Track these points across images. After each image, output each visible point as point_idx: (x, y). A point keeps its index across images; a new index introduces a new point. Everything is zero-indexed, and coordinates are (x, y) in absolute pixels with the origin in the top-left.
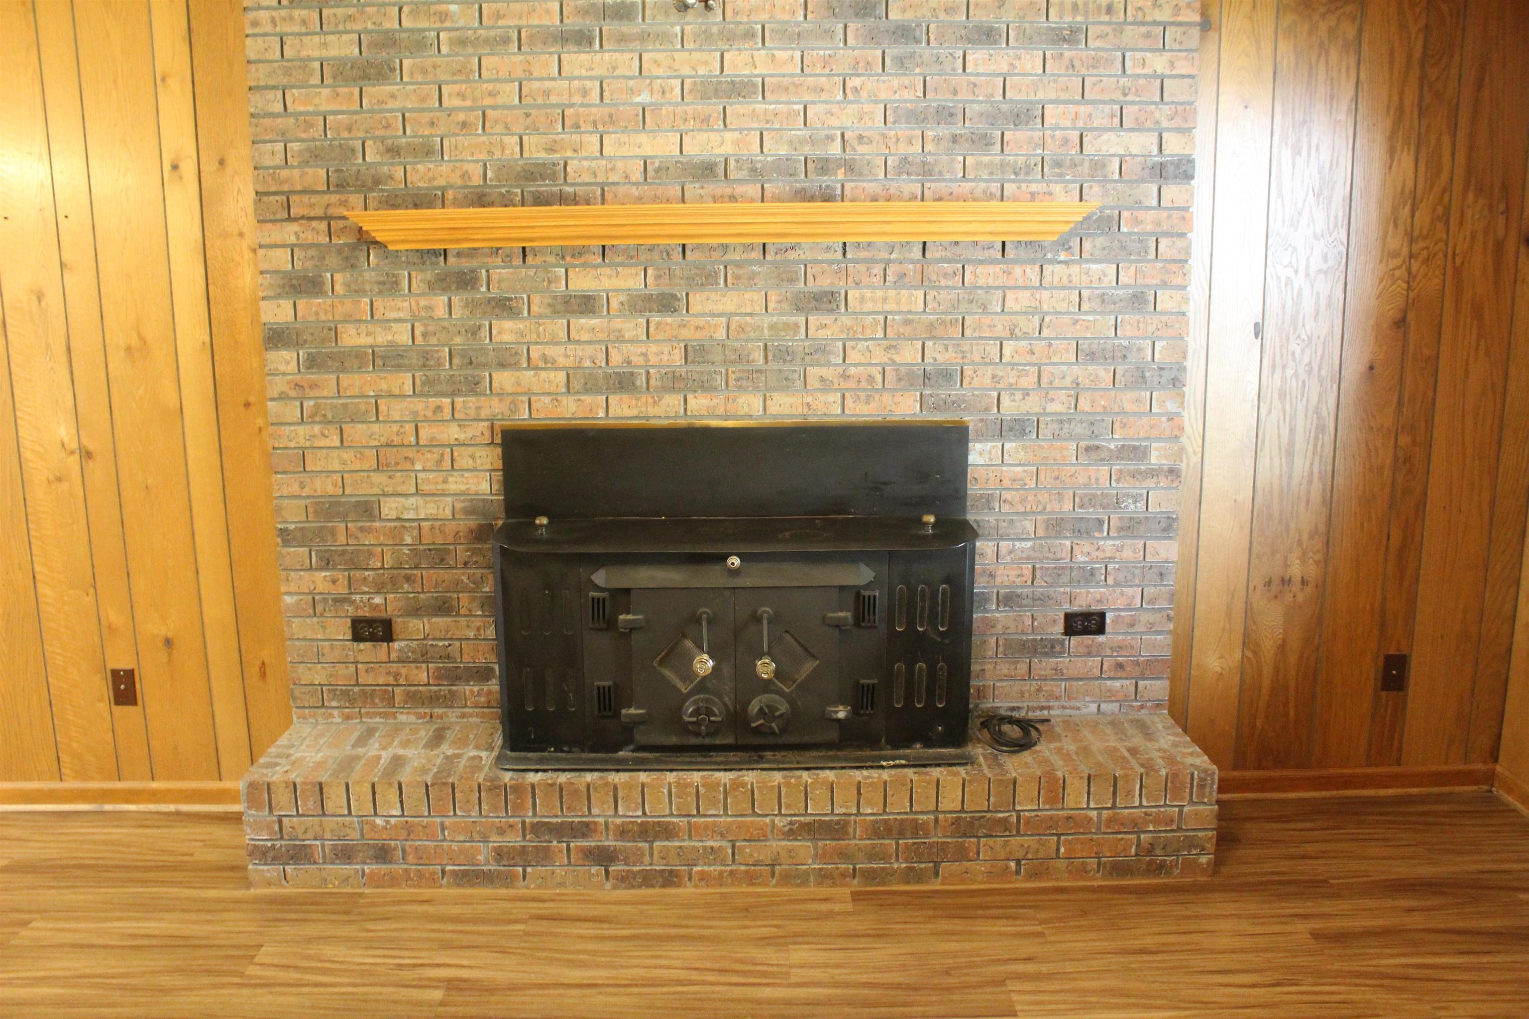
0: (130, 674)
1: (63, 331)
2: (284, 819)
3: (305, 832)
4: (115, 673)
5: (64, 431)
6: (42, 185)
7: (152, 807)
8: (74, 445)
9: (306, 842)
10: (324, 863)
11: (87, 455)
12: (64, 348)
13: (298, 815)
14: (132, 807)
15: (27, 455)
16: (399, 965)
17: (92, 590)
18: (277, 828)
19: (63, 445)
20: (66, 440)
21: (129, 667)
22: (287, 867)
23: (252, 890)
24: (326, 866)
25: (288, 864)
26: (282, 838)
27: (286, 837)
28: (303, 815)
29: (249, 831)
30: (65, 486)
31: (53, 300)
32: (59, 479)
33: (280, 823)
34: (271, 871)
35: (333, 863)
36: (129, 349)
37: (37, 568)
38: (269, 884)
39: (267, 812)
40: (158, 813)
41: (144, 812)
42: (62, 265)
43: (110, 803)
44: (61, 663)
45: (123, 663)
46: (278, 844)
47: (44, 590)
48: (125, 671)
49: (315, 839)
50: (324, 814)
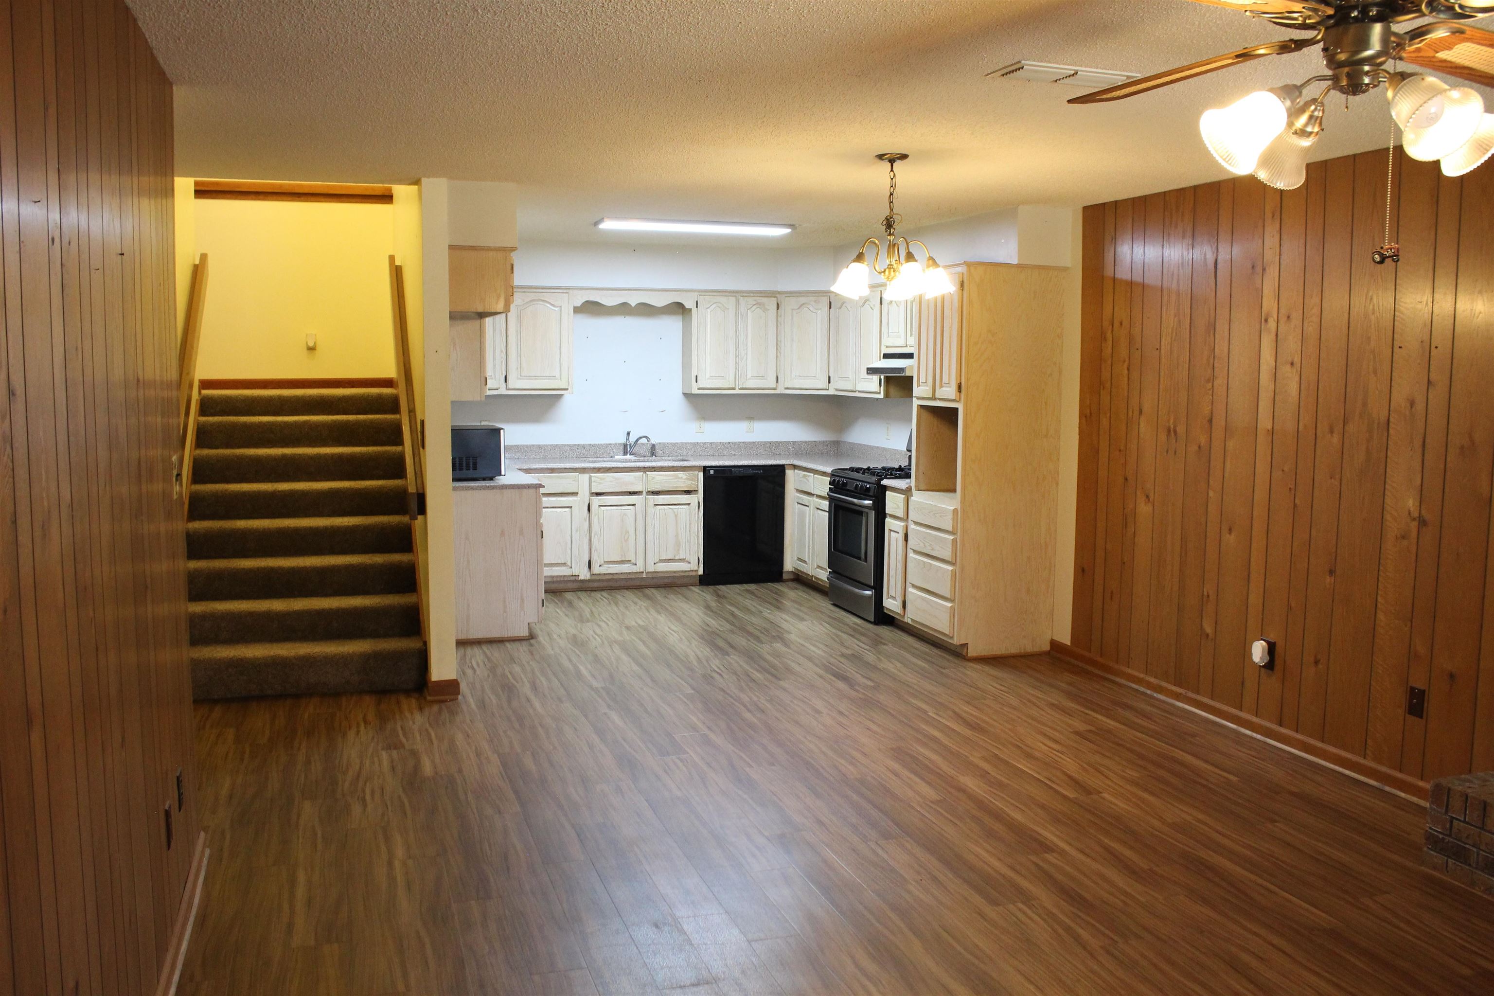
0: (1422, 693)
1: (1422, 431)
2: (1454, 821)
3: (1467, 837)
4: (1412, 689)
5: (1411, 503)
6: (1425, 325)
7: (1415, 799)
8: (1416, 514)
9: (1467, 846)
10: (1476, 868)
11: (1422, 522)
12: (1421, 443)
13: (1464, 822)
14: (1403, 795)
15: (1388, 517)
16: (1464, 946)
17: (1409, 624)
18: (1448, 826)
19: (1410, 513)
20: (1412, 509)
21: (1422, 688)
22: (1450, 860)
23: (1423, 868)
24: (1477, 871)
25: (1452, 858)
26: (1450, 836)
27: (1453, 836)
28: (1468, 823)
29: (1429, 821)
30: (1405, 543)
31: (1420, 407)
32: (1403, 537)
33: (1451, 822)
34: (1439, 859)
35: (1482, 871)
36: (1462, 448)
37: (1380, 599)
38: (1435, 868)
39: (1444, 811)
40: (1417, 805)
41: (1408, 801)
42: (1429, 382)
43: (1390, 786)
44: (1381, 672)
45: (1420, 685)
46: (1447, 839)
47: (1381, 616)
48: (1419, 690)
49: (1473, 846)
50: (1482, 828)
